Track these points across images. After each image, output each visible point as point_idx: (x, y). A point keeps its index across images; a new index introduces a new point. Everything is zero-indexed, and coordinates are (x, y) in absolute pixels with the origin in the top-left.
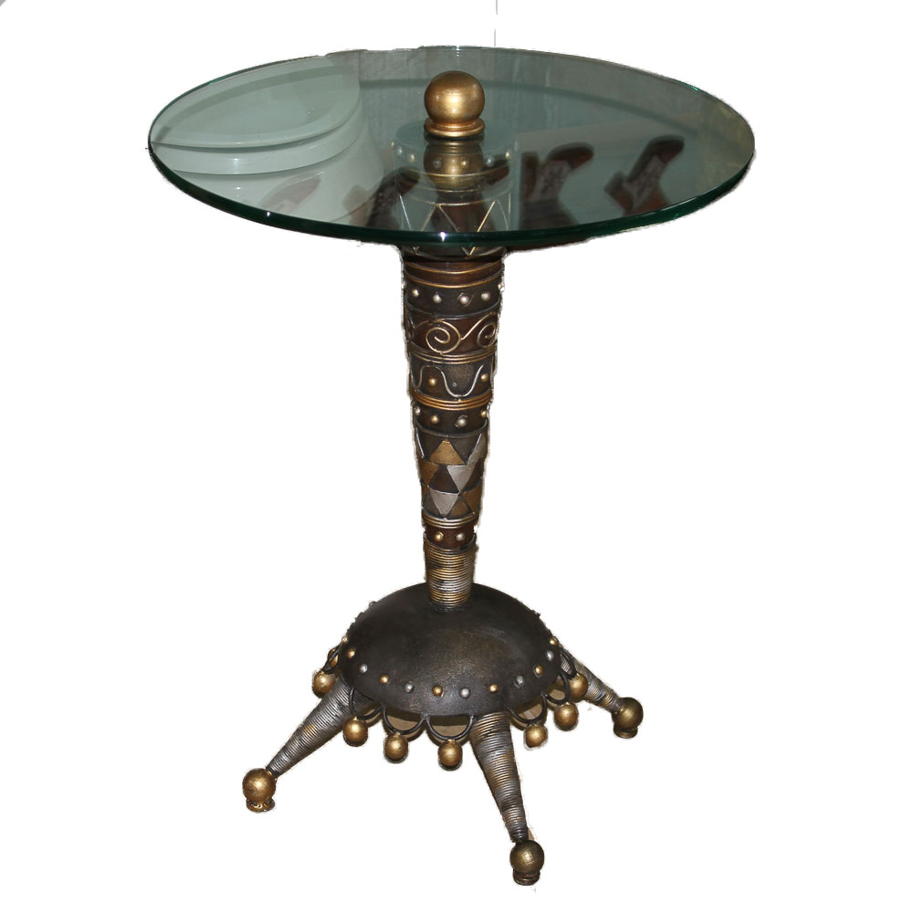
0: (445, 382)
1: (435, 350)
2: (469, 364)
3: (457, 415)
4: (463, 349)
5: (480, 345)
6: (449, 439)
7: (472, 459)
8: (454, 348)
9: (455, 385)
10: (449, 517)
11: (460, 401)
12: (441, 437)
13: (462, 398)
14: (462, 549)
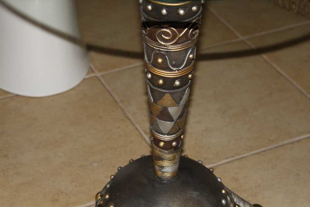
0: (168, 61)
1: (162, 43)
2: (183, 50)
3: (174, 79)
4: (180, 41)
5: (190, 38)
6: (170, 93)
7: (182, 102)
8: (175, 41)
9: (174, 62)
10: (168, 134)
11: (176, 72)
12: (164, 92)
13: (178, 70)
14: (175, 150)
